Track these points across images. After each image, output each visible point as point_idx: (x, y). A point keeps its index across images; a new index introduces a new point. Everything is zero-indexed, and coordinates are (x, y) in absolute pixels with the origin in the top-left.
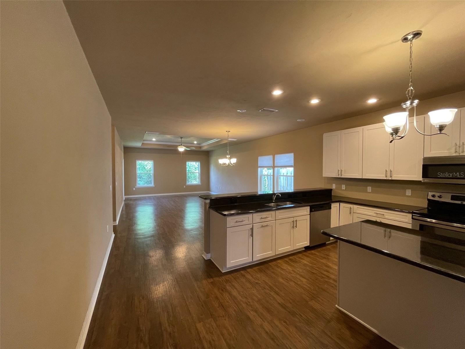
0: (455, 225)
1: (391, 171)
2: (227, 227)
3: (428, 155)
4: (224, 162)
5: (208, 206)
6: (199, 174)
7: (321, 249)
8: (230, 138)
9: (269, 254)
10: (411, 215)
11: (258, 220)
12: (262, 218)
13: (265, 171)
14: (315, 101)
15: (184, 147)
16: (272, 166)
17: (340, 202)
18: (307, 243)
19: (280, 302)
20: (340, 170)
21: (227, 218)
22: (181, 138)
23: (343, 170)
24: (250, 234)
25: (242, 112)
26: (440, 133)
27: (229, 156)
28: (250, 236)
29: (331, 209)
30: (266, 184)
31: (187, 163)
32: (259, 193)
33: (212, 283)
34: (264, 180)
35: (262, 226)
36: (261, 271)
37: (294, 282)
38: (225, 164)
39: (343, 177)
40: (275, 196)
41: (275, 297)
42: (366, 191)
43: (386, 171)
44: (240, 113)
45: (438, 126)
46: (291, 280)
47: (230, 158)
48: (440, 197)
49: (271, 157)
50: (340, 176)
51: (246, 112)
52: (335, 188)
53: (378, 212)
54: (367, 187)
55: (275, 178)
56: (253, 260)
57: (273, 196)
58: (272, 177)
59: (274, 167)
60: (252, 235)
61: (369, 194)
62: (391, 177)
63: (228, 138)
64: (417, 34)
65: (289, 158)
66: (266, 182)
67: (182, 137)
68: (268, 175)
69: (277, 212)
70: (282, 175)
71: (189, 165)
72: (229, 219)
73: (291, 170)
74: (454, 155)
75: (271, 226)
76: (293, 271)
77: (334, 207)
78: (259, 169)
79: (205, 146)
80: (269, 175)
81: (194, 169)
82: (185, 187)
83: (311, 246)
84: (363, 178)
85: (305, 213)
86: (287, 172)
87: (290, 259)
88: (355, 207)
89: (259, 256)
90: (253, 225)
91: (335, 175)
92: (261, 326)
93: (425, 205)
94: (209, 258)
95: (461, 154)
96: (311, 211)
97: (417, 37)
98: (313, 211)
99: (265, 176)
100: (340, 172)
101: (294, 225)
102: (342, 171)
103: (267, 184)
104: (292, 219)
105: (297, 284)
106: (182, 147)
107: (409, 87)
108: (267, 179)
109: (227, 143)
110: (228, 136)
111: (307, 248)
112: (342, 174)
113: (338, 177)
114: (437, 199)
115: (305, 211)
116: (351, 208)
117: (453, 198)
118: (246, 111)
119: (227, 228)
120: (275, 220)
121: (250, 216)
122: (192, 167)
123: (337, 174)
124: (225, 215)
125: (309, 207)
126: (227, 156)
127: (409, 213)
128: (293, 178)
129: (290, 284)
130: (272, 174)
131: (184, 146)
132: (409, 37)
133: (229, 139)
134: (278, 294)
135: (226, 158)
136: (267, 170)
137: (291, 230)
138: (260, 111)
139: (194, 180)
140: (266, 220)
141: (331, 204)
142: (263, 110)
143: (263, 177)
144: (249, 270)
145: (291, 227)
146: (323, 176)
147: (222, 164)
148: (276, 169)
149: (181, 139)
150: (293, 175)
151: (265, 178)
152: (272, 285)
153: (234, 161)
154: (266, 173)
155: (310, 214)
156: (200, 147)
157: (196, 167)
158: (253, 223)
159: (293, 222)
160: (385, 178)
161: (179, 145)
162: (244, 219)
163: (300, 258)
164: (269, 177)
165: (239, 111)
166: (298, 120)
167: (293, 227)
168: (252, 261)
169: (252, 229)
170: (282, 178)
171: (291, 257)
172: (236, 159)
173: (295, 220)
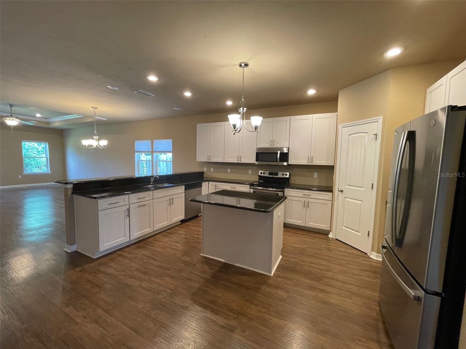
0: (270, 189)
1: (240, 157)
2: (99, 210)
3: (260, 146)
4: (90, 144)
5: (70, 192)
6: (47, 158)
7: (194, 220)
8: (97, 116)
9: (147, 231)
10: (249, 186)
11: (135, 201)
12: (139, 198)
13: (143, 157)
14: (188, 94)
15: (18, 120)
16: (150, 152)
17: (208, 181)
18: (182, 217)
19: (157, 265)
20: (209, 155)
21: (98, 201)
22: (11, 106)
23: (211, 155)
24: (126, 214)
25: (113, 89)
26: (256, 131)
27: (97, 137)
28: (126, 217)
29: (202, 187)
30: (144, 170)
31: (23, 143)
32: (137, 176)
33: (81, 271)
34: (143, 166)
35: (140, 206)
36: (139, 247)
37: (170, 248)
38: (92, 146)
39: (211, 161)
40: (152, 178)
41: (153, 262)
42: (227, 172)
43: (238, 157)
44: (112, 89)
45: (255, 127)
46: (168, 247)
47: (99, 140)
48: (264, 173)
49: (149, 142)
50: (209, 161)
51: (118, 90)
52: (206, 171)
53: (233, 186)
54: (227, 169)
55: (153, 163)
56: (131, 239)
57: (151, 178)
58: (151, 162)
59: (152, 152)
60: (129, 216)
61: (229, 174)
62: (241, 161)
63: (95, 116)
64: (246, 65)
65: (167, 143)
66: (144, 168)
67: (13, 105)
68: (146, 161)
69: (155, 192)
70: (162, 160)
71: (27, 148)
72: (100, 201)
73: (170, 155)
74: (270, 147)
75: (148, 205)
76: (169, 241)
77: (204, 185)
78: (136, 154)
79: (57, 122)
80: (148, 161)
81: (36, 152)
82: (20, 177)
83: (186, 219)
84: (225, 162)
85: (181, 191)
86: (167, 158)
87: (167, 233)
88: (219, 183)
89: (136, 235)
90: (129, 206)
91: (205, 160)
92: (140, 286)
93: (257, 179)
94: (75, 250)
95: (273, 147)
96: (185, 189)
97: (246, 66)
98: (187, 190)
99: (144, 162)
100: (209, 157)
101: (171, 202)
102: (211, 157)
103: (146, 170)
104: (169, 198)
105: (173, 249)
106: (13, 120)
107: (242, 99)
108: (146, 165)
109: (94, 121)
110: (95, 114)
111: (183, 221)
112: (211, 159)
113: (207, 161)
114: (263, 175)
115: (180, 190)
116: (216, 185)
117: (270, 174)
118: (118, 88)
119: (99, 212)
120: (153, 199)
121: (126, 197)
122: (32, 151)
123: (207, 159)
124: (95, 198)
125: (184, 186)
126: (95, 137)
127: (248, 184)
128: (172, 163)
129: (166, 250)
130: (151, 160)
131: (17, 118)
132: (243, 65)
133: (96, 118)
134: (155, 260)
135: (93, 139)
136: (145, 155)
137: (168, 208)
138: (136, 92)
139: (37, 169)
140: (143, 200)
141: (202, 183)
142: (139, 92)
143: (141, 163)
144: (126, 250)
145: (168, 204)
146: (197, 161)
147: (87, 145)
148: (155, 154)
149: (9, 108)
150: (172, 160)
151: (143, 164)
152: (149, 255)
153: (104, 143)
154: (144, 159)
155: (185, 192)
156: (48, 123)
157: (39, 150)
158: (130, 203)
159: (170, 199)
160: (237, 162)
161: (7, 116)
162: (118, 201)
163: (176, 230)
164: (148, 162)
165: (109, 87)
166: (175, 108)
167: (170, 204)
168: (129, 240)
169: (128, 209)
170: (161, 163)
171: (168, 231)
172: (107, 141)
173: (171, 198)
